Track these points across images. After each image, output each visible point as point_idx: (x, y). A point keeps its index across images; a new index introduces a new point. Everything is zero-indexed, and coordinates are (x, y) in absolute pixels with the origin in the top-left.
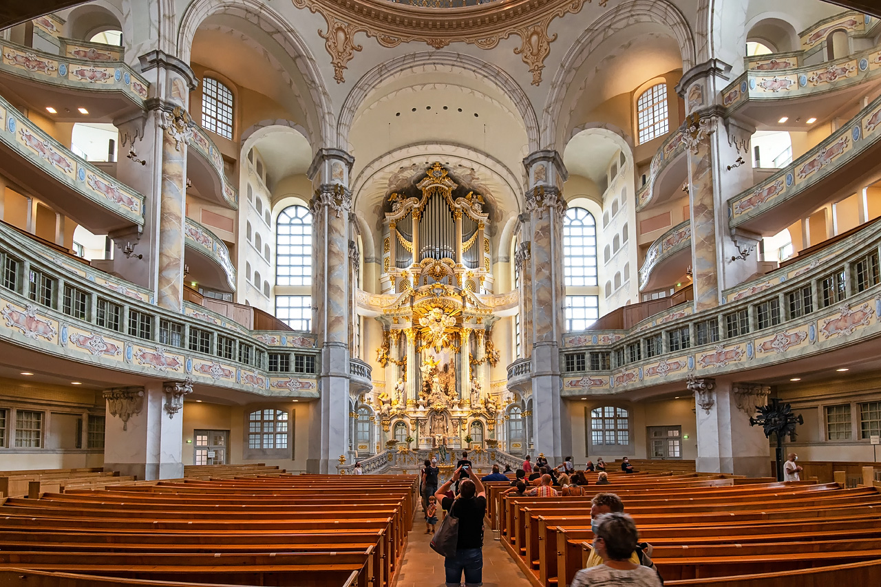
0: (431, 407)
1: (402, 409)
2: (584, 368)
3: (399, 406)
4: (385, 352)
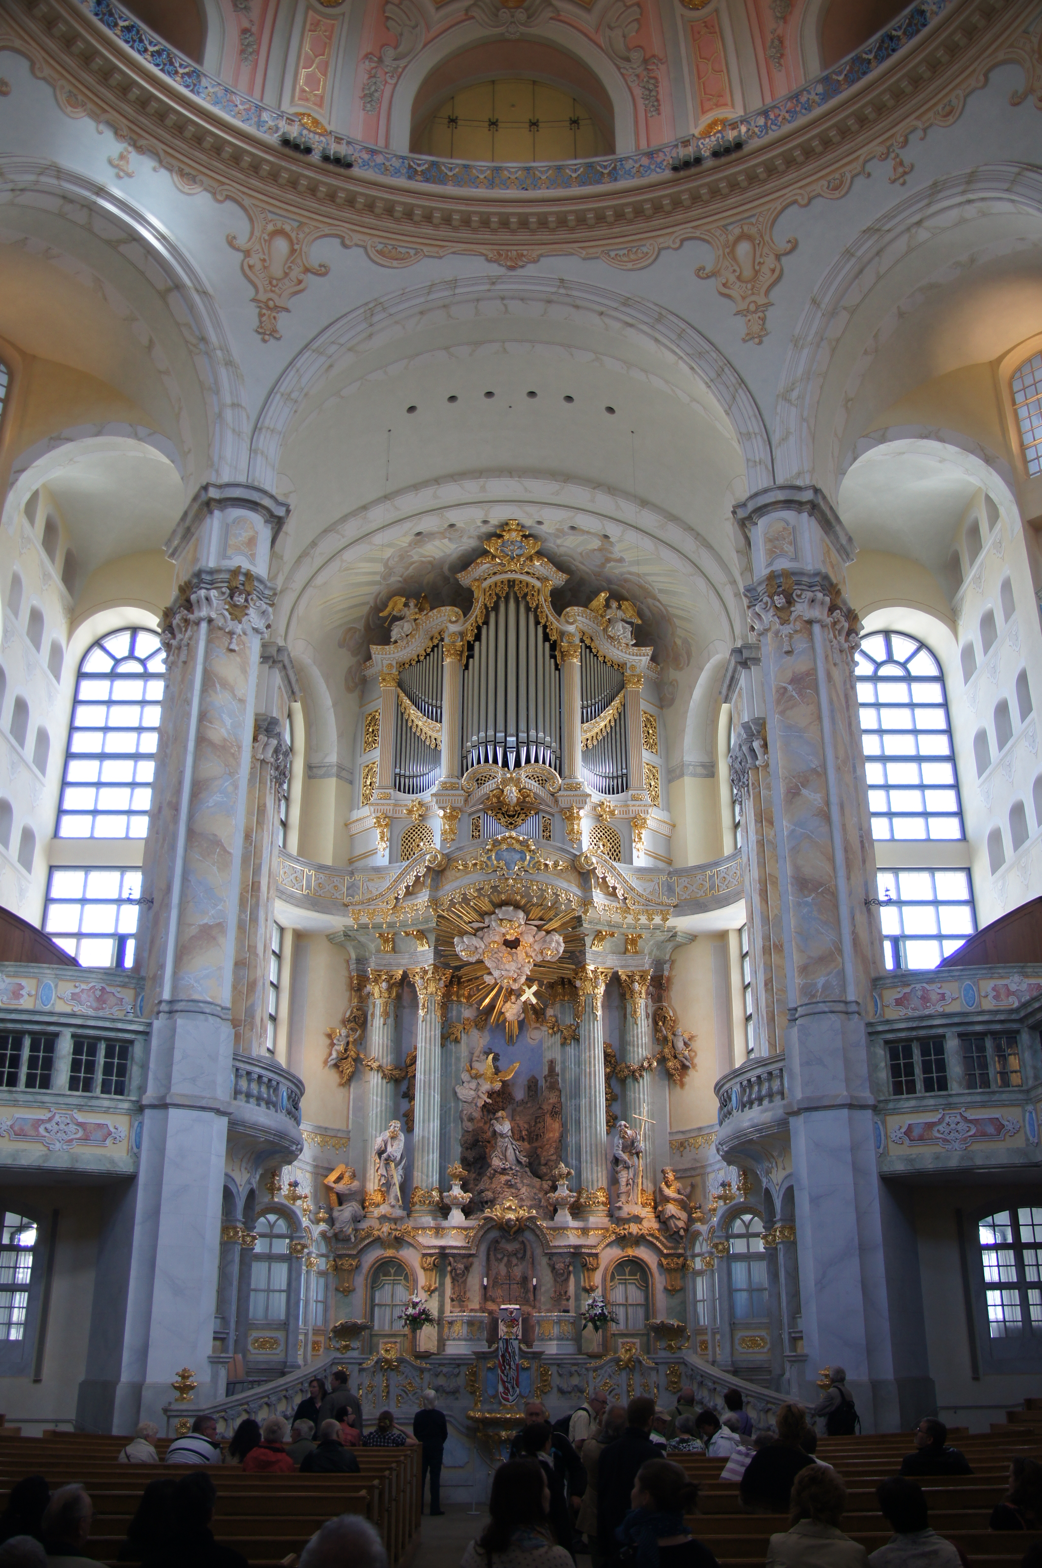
0: (487, 1213)
1: (395, 1220)
2: (943, 1085)
3: (384, 1209)
4: (351, 1039)
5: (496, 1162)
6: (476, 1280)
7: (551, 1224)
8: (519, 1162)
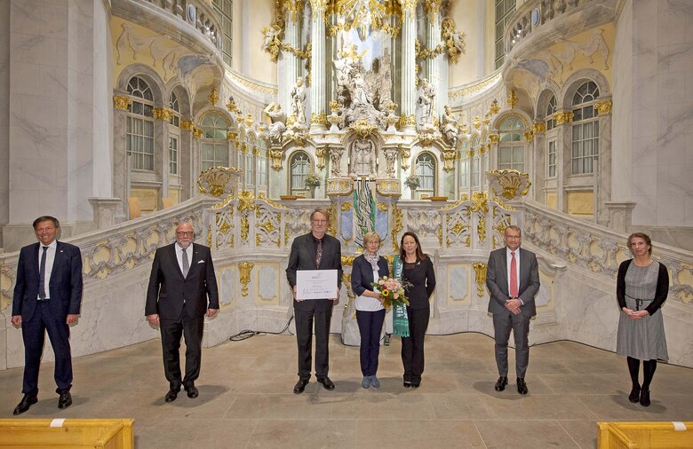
0: (351, 127)
1: (302, 132)
3: (296, 125)
4: (276, 34)
5: (355, 101)
6: (345, 161)
7: (386, 133)
8: (368, 102)
